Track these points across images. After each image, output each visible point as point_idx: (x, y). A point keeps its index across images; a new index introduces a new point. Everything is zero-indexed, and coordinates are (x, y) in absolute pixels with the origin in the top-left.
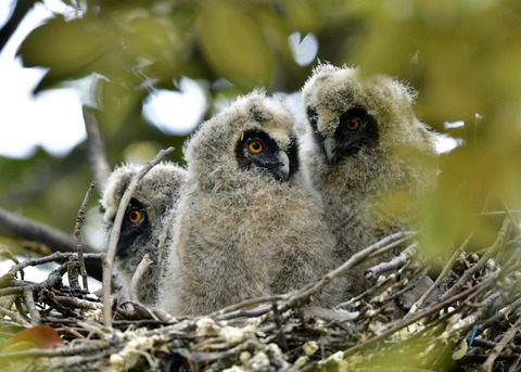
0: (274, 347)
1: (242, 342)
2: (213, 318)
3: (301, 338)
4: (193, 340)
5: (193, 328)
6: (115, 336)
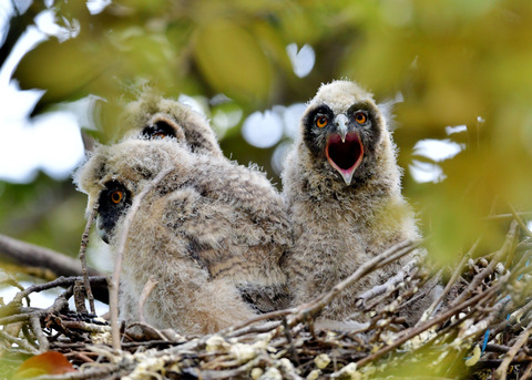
0: (286, 362)
1: (253, 359)
2: (223, 335)
3: (312, 352)
4: (203, 359)
5: (202, 347)
6: (124, 359)
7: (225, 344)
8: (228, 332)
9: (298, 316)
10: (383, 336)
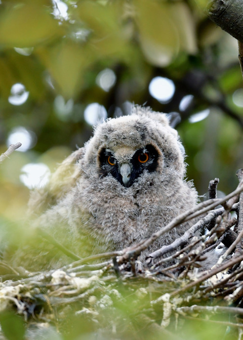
0: (116, 291)
1: (90, 288)
2: (64, 270)
4: (50, 288)
5: (49, 279)
7: (67, 277)
8: (68, 268)
9: (125, 256)
10: (189, 274)
